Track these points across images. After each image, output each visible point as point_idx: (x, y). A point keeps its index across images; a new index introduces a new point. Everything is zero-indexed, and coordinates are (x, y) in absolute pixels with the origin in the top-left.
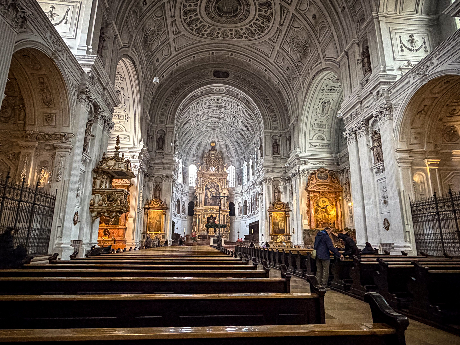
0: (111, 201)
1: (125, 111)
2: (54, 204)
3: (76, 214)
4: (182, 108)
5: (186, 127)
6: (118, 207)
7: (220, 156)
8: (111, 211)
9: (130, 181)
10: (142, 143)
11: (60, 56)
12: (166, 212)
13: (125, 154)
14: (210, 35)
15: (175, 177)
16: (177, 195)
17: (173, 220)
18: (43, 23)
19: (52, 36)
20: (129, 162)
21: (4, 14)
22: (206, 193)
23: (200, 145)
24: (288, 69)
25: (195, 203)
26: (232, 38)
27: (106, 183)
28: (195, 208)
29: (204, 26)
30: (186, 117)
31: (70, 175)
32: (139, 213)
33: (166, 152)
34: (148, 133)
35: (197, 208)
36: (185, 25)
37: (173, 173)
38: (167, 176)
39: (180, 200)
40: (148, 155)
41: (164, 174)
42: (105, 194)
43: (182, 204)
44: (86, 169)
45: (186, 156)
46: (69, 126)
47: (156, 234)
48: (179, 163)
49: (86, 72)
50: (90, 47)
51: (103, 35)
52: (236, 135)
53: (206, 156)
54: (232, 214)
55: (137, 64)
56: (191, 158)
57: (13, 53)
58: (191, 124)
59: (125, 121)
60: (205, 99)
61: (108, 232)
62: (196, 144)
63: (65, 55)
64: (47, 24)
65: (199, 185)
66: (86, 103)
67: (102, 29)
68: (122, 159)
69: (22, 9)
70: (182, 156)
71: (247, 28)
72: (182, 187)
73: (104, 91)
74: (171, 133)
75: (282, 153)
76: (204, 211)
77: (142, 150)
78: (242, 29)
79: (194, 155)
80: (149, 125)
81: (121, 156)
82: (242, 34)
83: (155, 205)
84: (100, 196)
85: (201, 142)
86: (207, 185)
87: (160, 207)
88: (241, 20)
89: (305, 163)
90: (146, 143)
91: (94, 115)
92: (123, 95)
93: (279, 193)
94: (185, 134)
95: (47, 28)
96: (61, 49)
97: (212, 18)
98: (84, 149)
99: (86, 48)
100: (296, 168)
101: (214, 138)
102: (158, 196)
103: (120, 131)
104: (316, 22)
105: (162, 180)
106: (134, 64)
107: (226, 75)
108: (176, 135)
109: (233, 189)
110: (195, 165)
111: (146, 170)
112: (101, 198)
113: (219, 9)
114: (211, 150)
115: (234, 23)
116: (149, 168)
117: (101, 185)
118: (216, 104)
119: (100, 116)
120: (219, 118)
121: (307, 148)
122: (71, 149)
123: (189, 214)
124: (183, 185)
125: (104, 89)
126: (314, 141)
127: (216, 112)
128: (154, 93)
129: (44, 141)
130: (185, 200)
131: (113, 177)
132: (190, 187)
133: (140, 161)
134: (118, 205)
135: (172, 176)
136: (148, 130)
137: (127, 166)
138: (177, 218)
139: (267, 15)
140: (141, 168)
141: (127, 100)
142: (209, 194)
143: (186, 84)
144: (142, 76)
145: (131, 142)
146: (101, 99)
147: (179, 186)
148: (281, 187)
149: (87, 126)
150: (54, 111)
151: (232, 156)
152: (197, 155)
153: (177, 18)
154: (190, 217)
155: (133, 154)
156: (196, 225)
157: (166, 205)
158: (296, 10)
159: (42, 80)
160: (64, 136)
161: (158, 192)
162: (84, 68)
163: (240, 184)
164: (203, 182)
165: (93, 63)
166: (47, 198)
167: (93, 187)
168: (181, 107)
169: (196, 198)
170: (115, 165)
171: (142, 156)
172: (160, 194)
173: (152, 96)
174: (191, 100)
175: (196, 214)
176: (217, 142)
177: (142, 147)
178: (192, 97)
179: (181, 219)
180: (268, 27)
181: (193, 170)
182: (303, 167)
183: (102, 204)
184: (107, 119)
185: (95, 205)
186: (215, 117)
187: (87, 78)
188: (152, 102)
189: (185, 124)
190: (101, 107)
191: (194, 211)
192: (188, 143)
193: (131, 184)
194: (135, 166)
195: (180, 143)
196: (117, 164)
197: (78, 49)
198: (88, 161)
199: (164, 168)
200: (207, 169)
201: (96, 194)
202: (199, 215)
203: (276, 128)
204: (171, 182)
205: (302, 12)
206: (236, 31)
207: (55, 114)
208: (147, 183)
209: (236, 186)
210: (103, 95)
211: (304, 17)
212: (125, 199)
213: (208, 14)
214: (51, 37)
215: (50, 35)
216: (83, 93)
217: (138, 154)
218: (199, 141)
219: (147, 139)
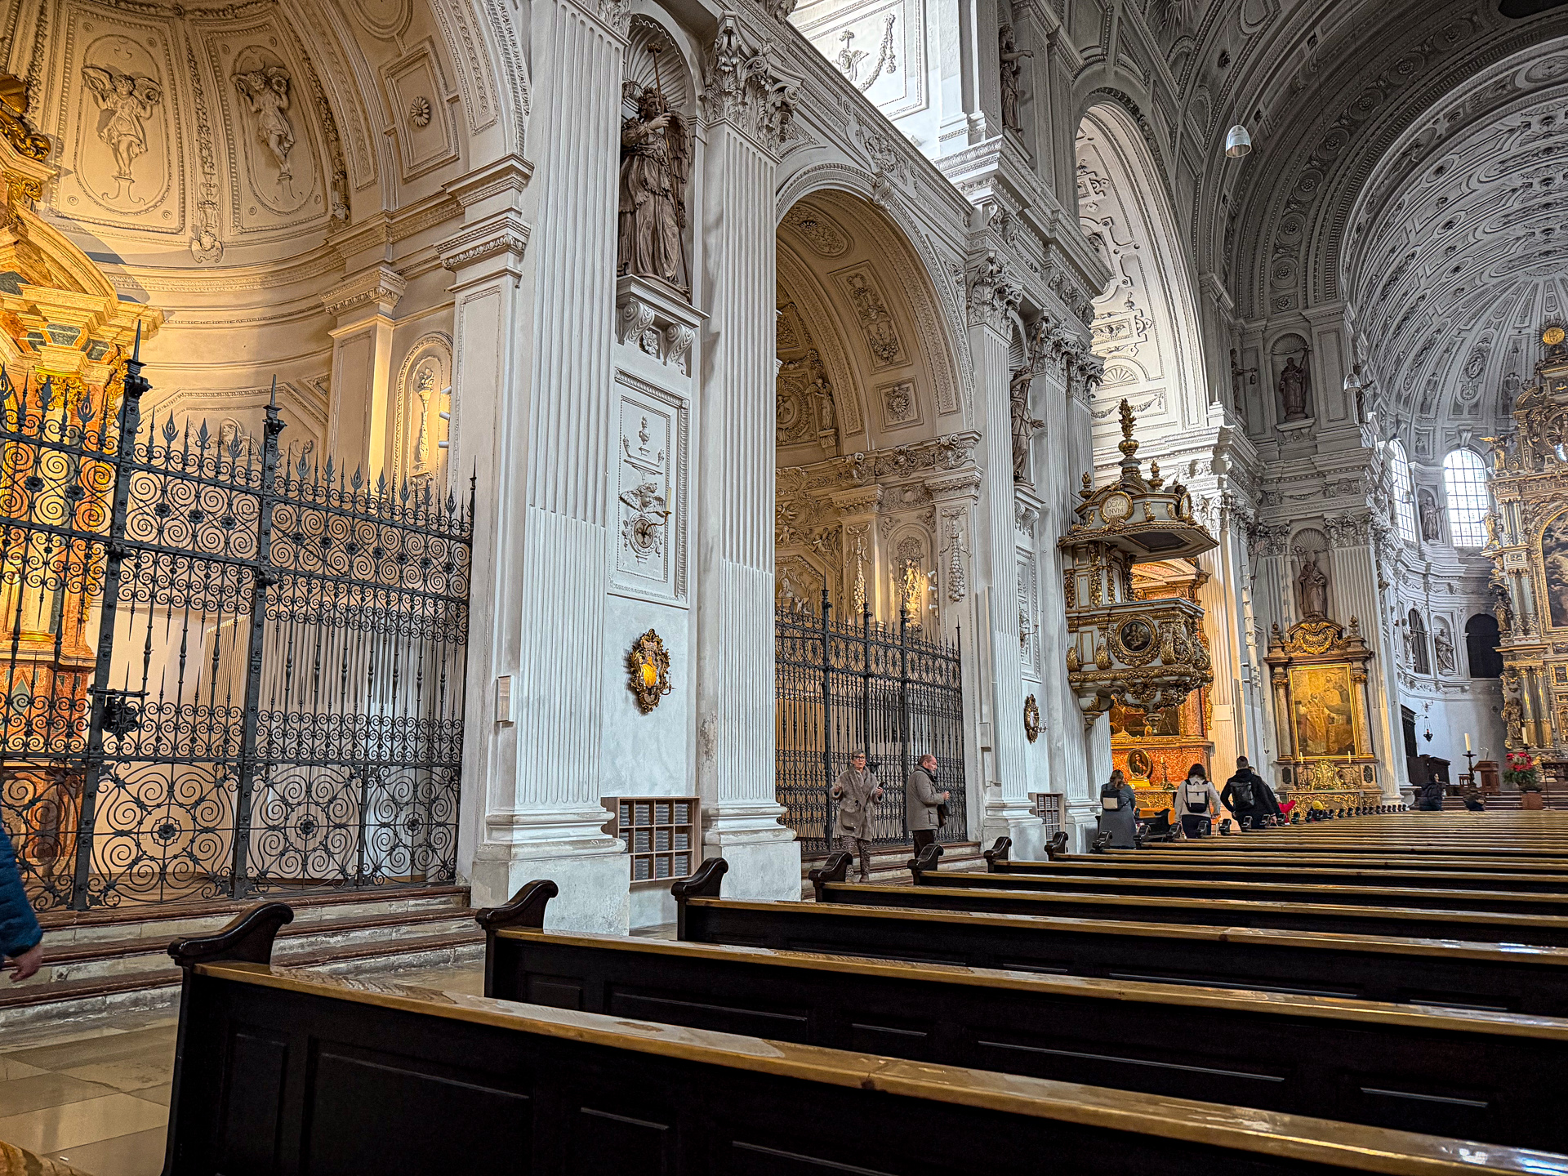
0: (1137, 648)
1: (1131, 304)
2: (957, 675)
3: (1030, 702)
4: (1363, 217)
5: (1396, 293)
6: (1169, 668)
8: (1145, 686)
9: (1197, 565)
10: (1218, 408)
11: (895, 186)
12: (1366, 671)
13: (1160, 464)
15: (1383, 520)
16: (1407, 595)
17: (1402, 700)
18: (833, 101)
19: (864, 128)
20: (1179, 490)
21: (736, 120)
23: (1479, 356)
25: (1501, 617)
27: (1110, 581)
28: (1503, 641)
30: (1393, 251)
31: (988, 574)
32: (1250, 683)
33: (1323, 421)
34: (1233, 364)
35: (1519, 640)
37: (1370, 503)
38: (1344, 523)
39: (1424, 616)
40: (1249, 451)
41: (1329, 516)
42: (1115, 626)
43: (1432, 629)
44: (1033, 546)
45: (1419, 421)
46: (958, 410)
47: (1337, 763)
48: (1390, 455)
49: (980, 207)
50: (978, 114)
51: (1009, 56)
53: (1521, 397)
55: (1146, 109)
56: (1444, 423)
57: (775, 226)
58: (1424, 275)
59: (1136, 339)
60: (1475, 139)
61: (1144, 760)
62: (1462, 357)
63: (907, 174)
64: (844, 98)
65: (1504, 536)
66: (999, 314)
67: (1002, 33)
68: (1155, 484)
69: (776, 81)
70: (1398, 422)
72: (1422, 556)
73: (1046, 253)
74: (1333, 336)
76: (1557, 652)
77: (1223, 433)
79: (1457, 409)
80: (1231, 328)
81: (1147, 476)
83: (1312, 644)
84: (1097, 633)
85: (1485, 340)
86: (1549, 529)
87: (1336, 652)
90: (1231, 402)
91: (1030, 350)
92: (1112, 246)
94: (1399, 327)
95: (847, 108)
96: (894, 161)
98: (1016, 478)
99: (965, 125)
101: (1552, 303)
102: (1317, 607)
103: (1129, 383)
105: (1327, 541)
106: (1135, 111)
108: (1354, 340)
110: (1471, 448)
111: (1251, 512)
112: (1103, 641)
114: (1549, 363)
116: (1263, 500)
117: (1094, 594)
118: (1543, 144)
119: (1048, 348)
122: (977, 486)
123: (1474, 673)
124: (1425, 547)
125: (1046, 243)
127: (1547, 181)
128: (1230, 197)
129: (897, 478)
130: (1448, 610)
131: (1130, 559)
132: (1461, 550)
133: (1220, 481)
134: (1167, 662)
135: (1367, 518)
136: (1233, 352)
137: (1178, 508)
138: (1422, 693)
140: (1228, 506)
141: (1130, 258)
143: (1368, 108)
144: (1173, 147)
145: (1174, 414)
146: (1043, 285)
147: (1409, 556)
149: (1012, 396)
150: (906, 373)
152: (1476, 405)
154: (1481, 683)
155: (1189, 458)
156: (1522, 716)
157: (1363, 642)
159: (859, 284)
160: (948, 448)
162: (970, 193)
164: (1525, 522)
165: (995, 166)
166: (935, 657)
167: (1068, 605)
168: (1359, 213)
169: (1504, 594)
170: (1130, 514)
171: (1226, 457)
172: (1325, 600)
173: (1224, 213)
174: (1404, 170)
175: (1512, 669)
177: (1220, 422)
178: (1404, 154)
179: (1439, 695)
181: (1465, 474)
183: (1111, 664)
184: (1073, 351)
185: (1086, 668)
186: (1547, 205)
187: (985, 227)
188: (1229, 234)
189: (1394, 279)
190: (1046, 314)
191: (1499, 656)
192: (1418, 363)
193: (1199, 575)
194: (1206, 501)
195: (1381, 370)
196: (1139, 508)
197: (942, 139)
198: (1037, 515)
199: (1325, 491)
200: (1539, 456)
201: (1081, 629)
202: (1530, 670)
204: (1366, 542)
207: (910, 380)
208: (1262, 561)
210: (1047, 267)
212: (1189, 635)
214: (859, 134)
215: (858, 128)
216: (982, 283)
217: (1210, 455)
218: (1472, 339)
219: (1236, 388)
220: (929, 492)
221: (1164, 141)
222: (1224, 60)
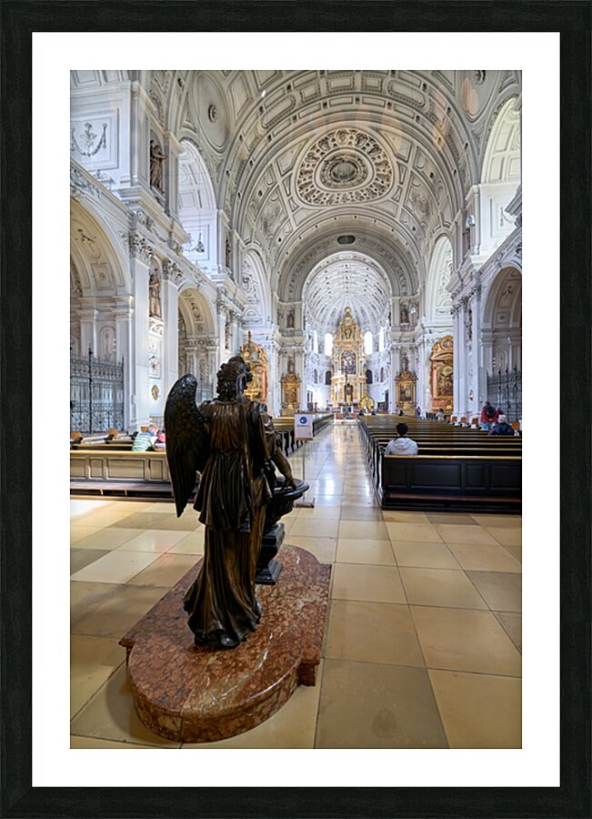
1: (255, 296)
5: (316, 297)
7: (356, 322)
10: (273, 324)
11: (202, 285)
12: (300, 385)
14: (330, 201)
16: (312, 365)
17: (308, 389)
22: (343, 362)
23: (333, 312)
24: (414, 229)
25: (332, 372)
26: (353, 200)
28: (332, 377)
29: (322, 195)
30: (316, 288)
34: (278, 314)
35: (335, 377)
36: (303, 199)
37: (304, 348)
38: (298, 352)
39: (317, 371)
40: (280, 335)
41: (296, 350)
43: (319, 374)
45: (321, 325)
46: (214, 332)
48: (313, 334)
50: (221, 265)
51: (228, 248)
52: (372, 299)
53: (341, 323)
54: (369, 381)
55: (260, 253)
56: (326, 327)
57: (178, 299)
58: (322, 293)
59: (256, 305)
60: (333, 267)
62: (330, 312)
65: (335, 354)
66: (224, 312)
67: (227, 241)
70: (316, 325)
71: (367, 189)
72: (318, 357)
74: (300, 310)
75: (410, 320)
76: (341, 380)
78: (362, 191)
79: (328, 324)
80: (278, 304)
82: (362, 195)
83: (290, 379)
85: (335, 309)
86: (343, 354)
87: (294, 380)
88: (360, 182)
89: (430, 332)
90: (277, 323)
91: (230, 319)
92: (251, 282)
93: (407, 362)
94: (317, 304)
97: (329, 185)
98: (226, 347)
99: (217, 268)
100: (421, 338)
101: (348, 303)
103: (254, 315)
104: (434, 181)
105: (295, 356)
107: (352, 239)
109: (370, 356)
110: (331, 333)
111: (280, 349)
113: (334, 174)
114: (347, 316)
115: (353, 185)
116: (283, 345)
119: (234, 318)
120: (351, 283)
121: (434, 316)
123: (327, 384)
124: (319, 355)
125: (234, 295)
126: (442, 307)
127: (347, 278)
128: (280, 273)
129: (200, 346)
130: (323, 370)
132: (326, 356)
133: (273, 342)
135: (303, 352)
136: (278, 310)
139: (386, 173)
141: (256, 285)
142: (345, 363)
143: (311, 256)
144: (267, 261)
145: (264, 323)
146: (234, 305)
147: (316, 357)
148: (409, 356)
150: (202, 322)
151: (368, 322)
152: (332, 323)
153: (293, 194)
154: (327, 386)
155: (266, 335)
157: (300, 378)
158: (413, 167)
160: (212, 341)
161: (292, 367)
162: (218, 284)
163: (378, 350)
164: (339, 351)
168: (308, 280)
169: (333, 367)
171: (274, 336)
172: (293, 369)
173: (278, 275)
174: (317, 272)
175: (333, 383)
176: (352, 307)
178: (318, 269)
180: (389, 186)
181: (329, 340)
182: (428, 336)
184: (240, 318)
186: (347, 283)
187: (221, 293)
188: (280, 280)
189: (316, 294)
190: (234, 311)
191: (331, 381)
192: (321, 312)
194: (269, 346)
197: (212, 269)
199: (296, 345)
200: (343, 337)
202: (336, 384)
203: (405, 294)
204: (302, 357)
205: (420, 170)
206: (356, 193)
207: (203, 324)
208: (281, 359)
209: (374, 352)
210: (234, 300)
211: (422, 174)
213: (324, 183)
215: (194, 273)
216: (220, 305)
217: (271, 336)
218: (333, 308)
219: (278, 319)
220: (207, 350)
221: (264, 260)
222: (280, 240)
